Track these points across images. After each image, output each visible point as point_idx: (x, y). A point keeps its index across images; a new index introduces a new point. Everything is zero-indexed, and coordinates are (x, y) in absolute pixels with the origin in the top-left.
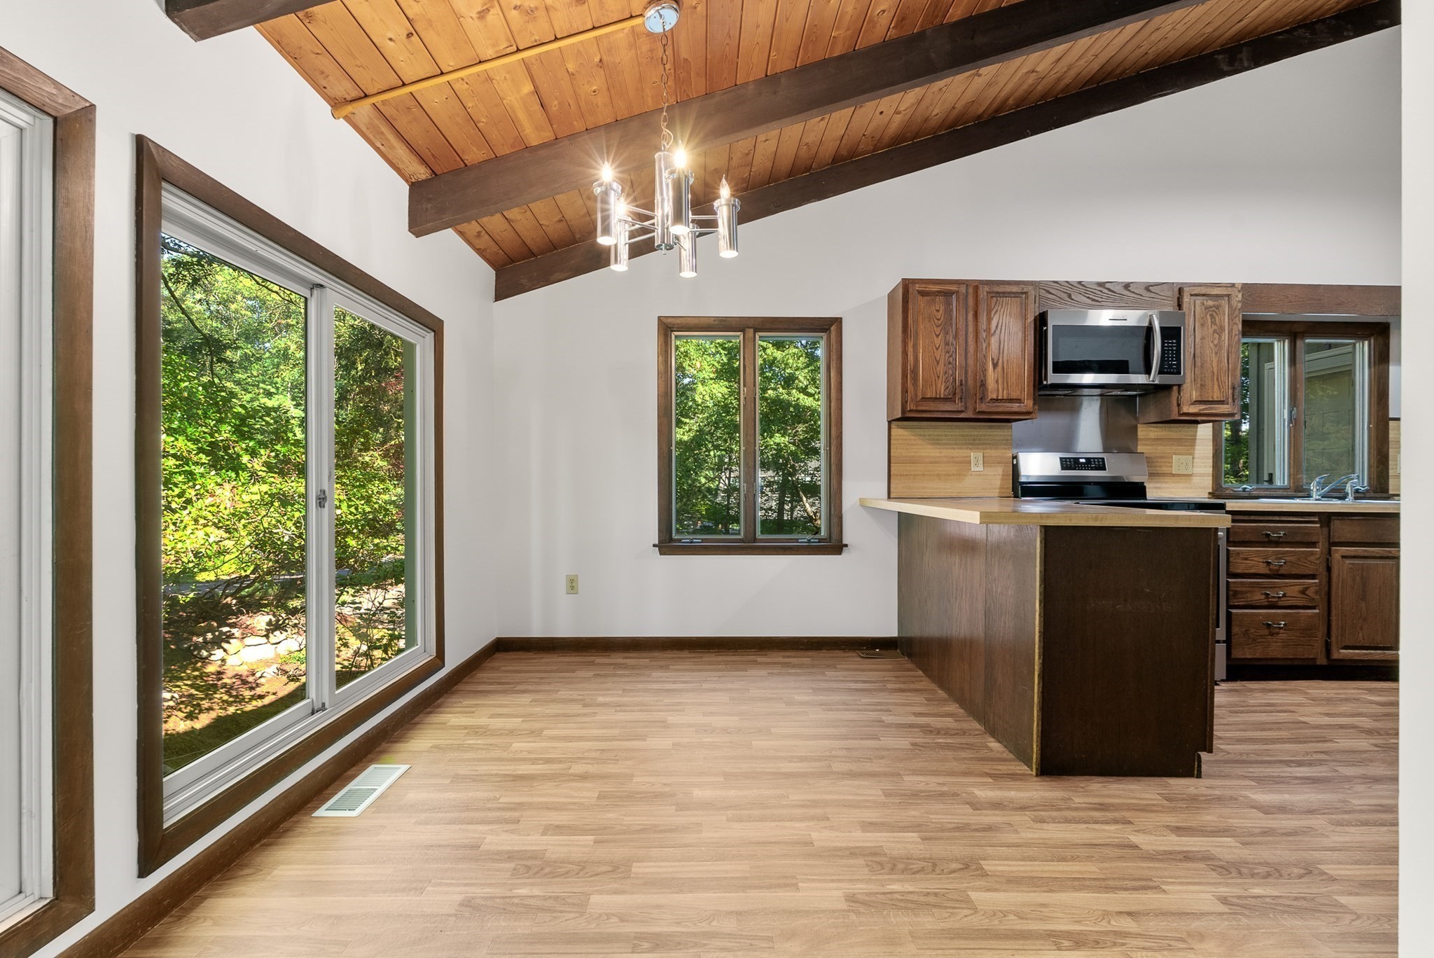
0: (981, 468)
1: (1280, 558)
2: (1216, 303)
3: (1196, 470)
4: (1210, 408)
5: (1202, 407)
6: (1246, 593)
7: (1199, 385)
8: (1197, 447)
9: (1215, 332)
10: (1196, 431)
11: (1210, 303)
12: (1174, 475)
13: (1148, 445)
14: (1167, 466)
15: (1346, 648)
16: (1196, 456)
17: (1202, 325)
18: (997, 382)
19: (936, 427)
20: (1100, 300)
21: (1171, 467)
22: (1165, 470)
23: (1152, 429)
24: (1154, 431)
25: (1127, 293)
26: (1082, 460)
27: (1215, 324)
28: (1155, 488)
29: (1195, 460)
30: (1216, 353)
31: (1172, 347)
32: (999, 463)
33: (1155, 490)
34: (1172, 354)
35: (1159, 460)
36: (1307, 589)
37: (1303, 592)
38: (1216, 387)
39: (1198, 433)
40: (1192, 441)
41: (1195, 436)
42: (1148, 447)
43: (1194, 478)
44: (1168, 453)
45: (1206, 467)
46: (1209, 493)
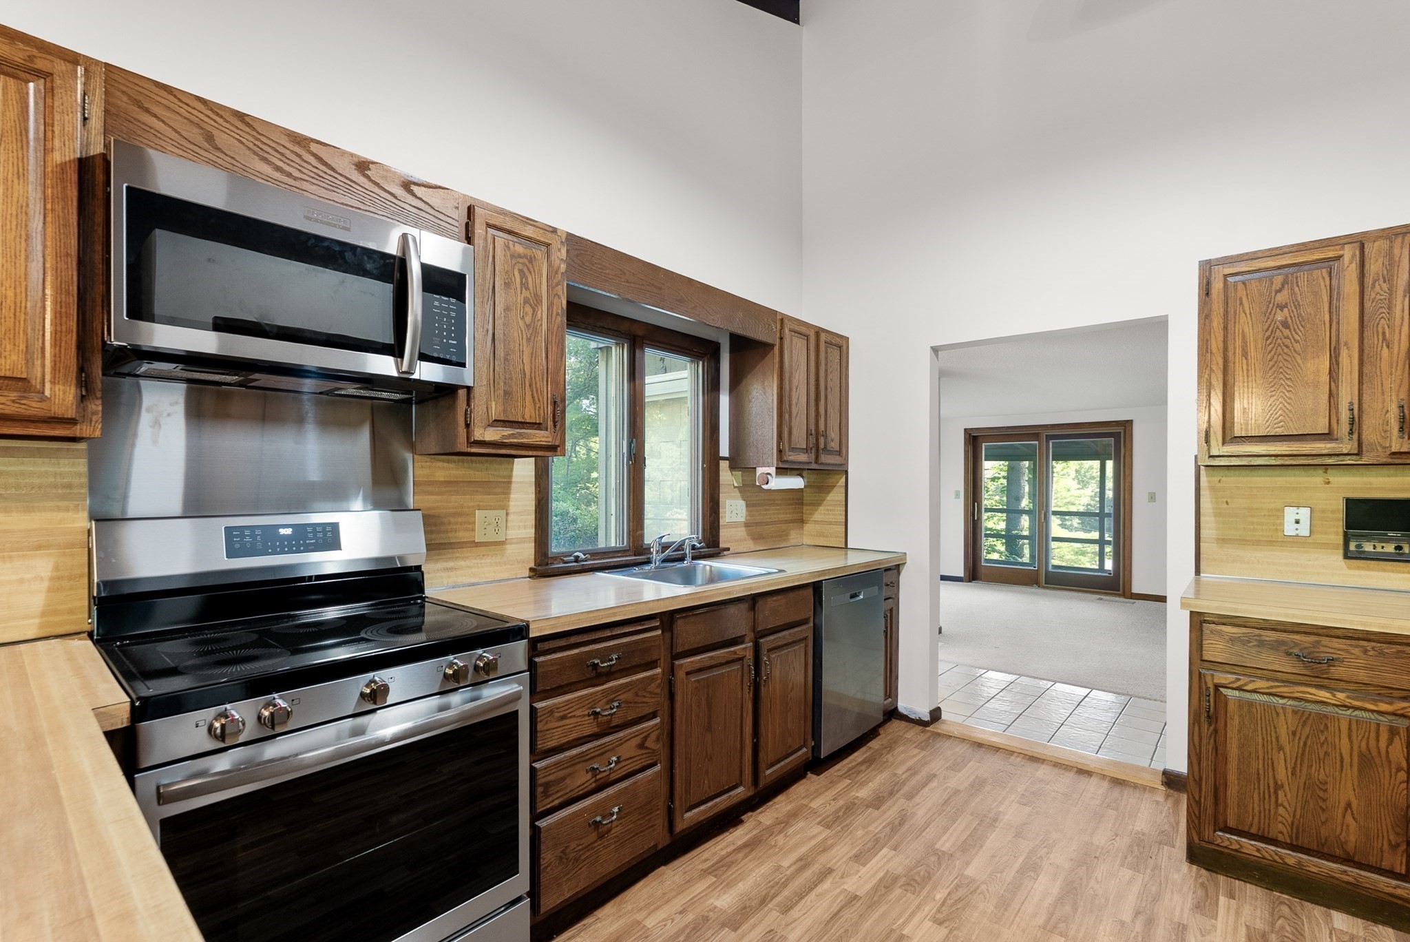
1: (612, 701)
2: (529, 252)
3: (513, 534)
4: (520, 434)
5: (508, 431)
6: (563, 779)
7: (501, 393)
8: (512, 496)
9: (526, 301)
10: (512, 470)
11: (519, 249)
12: (477, 545)
13: (431, 493)
14: (467, 530)
15: (690, 809)
16: (511, 510)
17: (507, 285)
20: (296, 174)
21: (473, 530)
22: (462, 536)
23: (440, 464)
24: (443, 468)
25: (362, 180)
26: (282, 531)
27: (527, 289)
28: (447, 569)
29: (511, 517)
30: (528, 340)
31: (449, 310)
33: (445, 574)
35: (452, 520)
36: (646, 738)
37: (641, 746)
38: (528, 398)
39: (515, 473)
40: (507, 484)
41: (510, 477)
42: (434, 497)
43: (508, 546)
44: (468, 507)
45: (525, 527)
46: (531, 569)
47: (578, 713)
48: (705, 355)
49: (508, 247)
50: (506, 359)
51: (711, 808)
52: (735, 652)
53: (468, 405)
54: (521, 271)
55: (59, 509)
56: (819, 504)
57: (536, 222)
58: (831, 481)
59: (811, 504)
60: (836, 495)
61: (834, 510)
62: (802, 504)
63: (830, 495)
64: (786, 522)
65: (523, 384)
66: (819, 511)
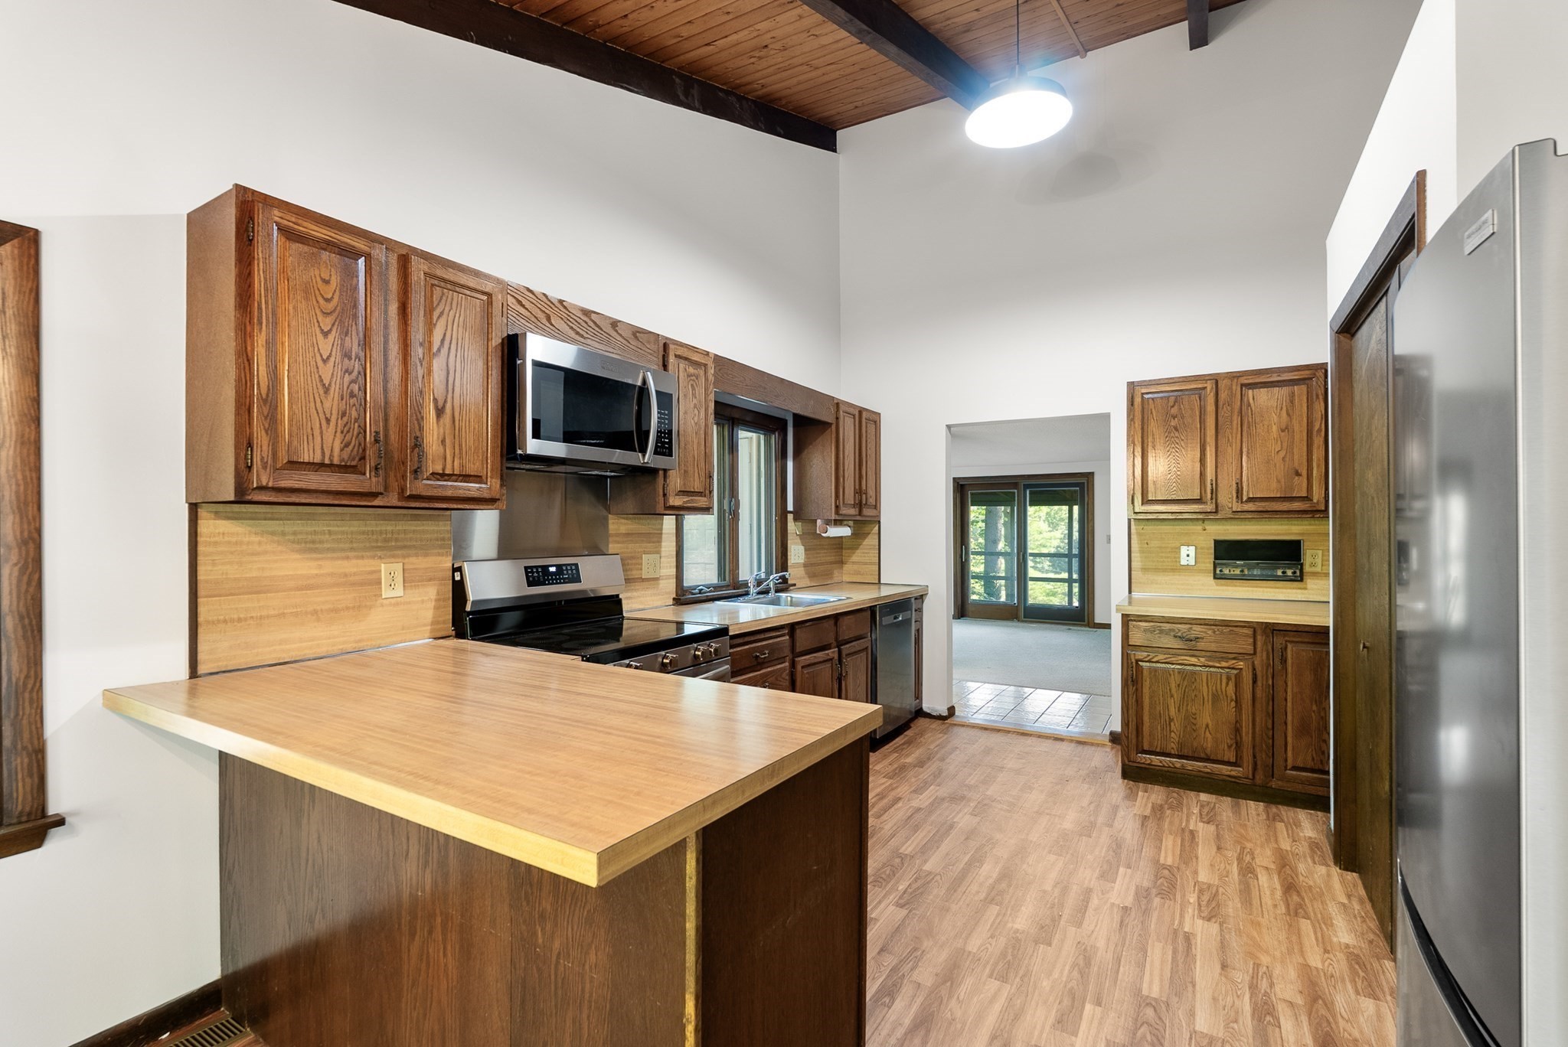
0: (399, 591)
3: (663, 572)
4: (692, 501)
5: (686, 498)
7: (683, 471)
8: (663, 544)
9: (695, 407)
10: (664, 523)
11: (690, 370)
12: (644, 580)
13: (619, 543)
14: (637, 569)
16: (663, 554)
18: (443, 442)
19: (311, 517)
20: (586, 335)
21: (641, 569)
22: (638, 573)
23: (623, 521)
24: (625, 524)
25: (614, 334)
26: (551, 569)
27: (695, 397)
29: (662, 560)
32: (430, 580)
35: (630, 562)
38: (696, 475)
39: (664, 527)
40: (659, 535)
41: (661, 529)
42: (619, 545)
43: (661, 582)
44: (638, 552)
45: (670, 567)
46: (674, 599)
48: (777, 430)
49: (686, 369)
50: (685, 448)
52: (829, 654)
53: (665, 480)
54: (692, 385)
55: (439, 555)
56: (857, 549)
57: (698, 348)
58: (866, 529)
59: (849, 549)
60: (870, 541)
61: (868, 553)
62: (842, 548)
63: (866, 540)
64: (832, 563)
65: (694, 465)
66: (856, 554)
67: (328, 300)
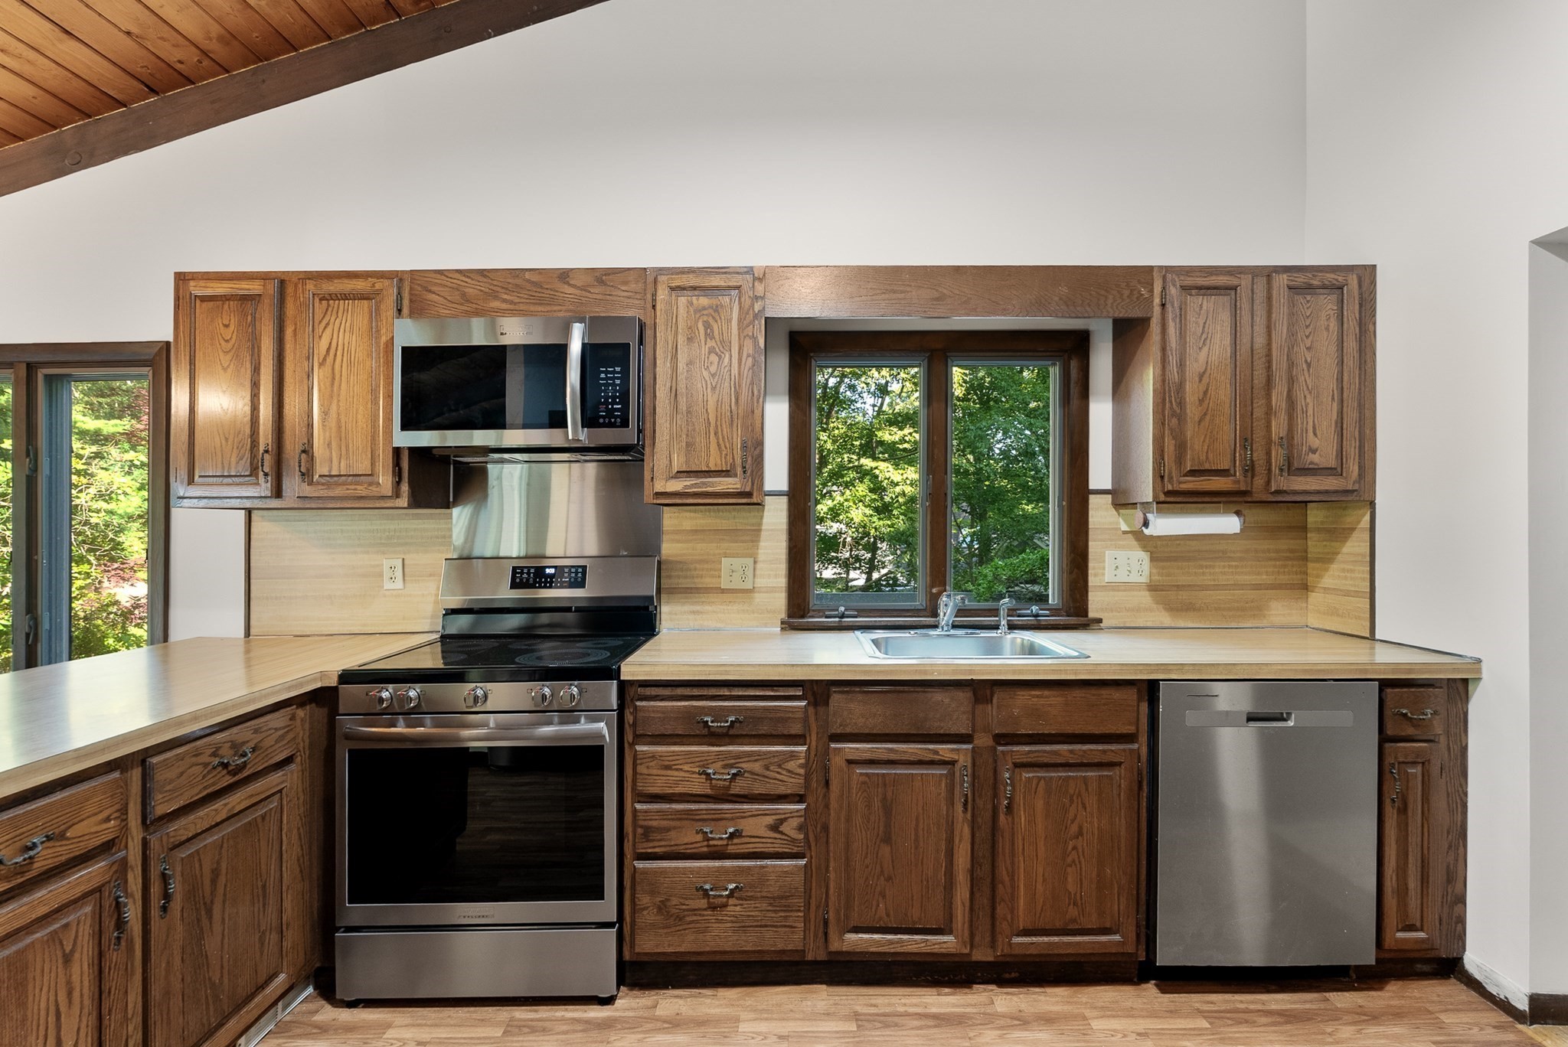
0: (399, 584)
1: (732, 766)
2: (714, 301)
3: (760, 582)
4: (704, 483)
5: (693, 481)
6: (668, 830)
7: (684, 444)
8: (762, 544)
9: (711, 351)
10: (762, 518)
11: (704, 301)
12: (723, 591)
13: (678, 541)
14: (713, 576)
15: (857, 930)
16: (761, 557)
17: (690, 340)
21: (720, 577)
22: (708, 582)
23: (688, 514)
24: (689, 519)
26: (548, 571)
27: (712, 338)
28: (693, 612)
29: (758, 566)
30: (714, 388)
31: (613, 379)
32: (430, 575)
33: (691, 617)
34: (616, 391)
35: (698, 566)
36: (782, 821)
37: (775, 828)
38: (713, 446)
39: (765, 520)
40: (755, 533)
41: (760, 524)
42: (680, 545)
43: (756, 595)
44: (714, 555)
45: (776, 576)
46: (782, 623)
47: (686, 767)
48: (1064, 352)
49: (692, 304)
50: (689, 412)
51: (891, 942)
52: (936, 752)
53: (653, 460)
54: (705, 322)
55: (440, 552)
56: (1331, 561)
57: (728, 267)
58: (1349, 519)
59: (1318, 560)
60: (1355, 545)
61: (1353, 570)
62: (1306, 559)
63: (1349, 544)
65: (707, 433)
66: (1331, 573)
67: (227, 341)
